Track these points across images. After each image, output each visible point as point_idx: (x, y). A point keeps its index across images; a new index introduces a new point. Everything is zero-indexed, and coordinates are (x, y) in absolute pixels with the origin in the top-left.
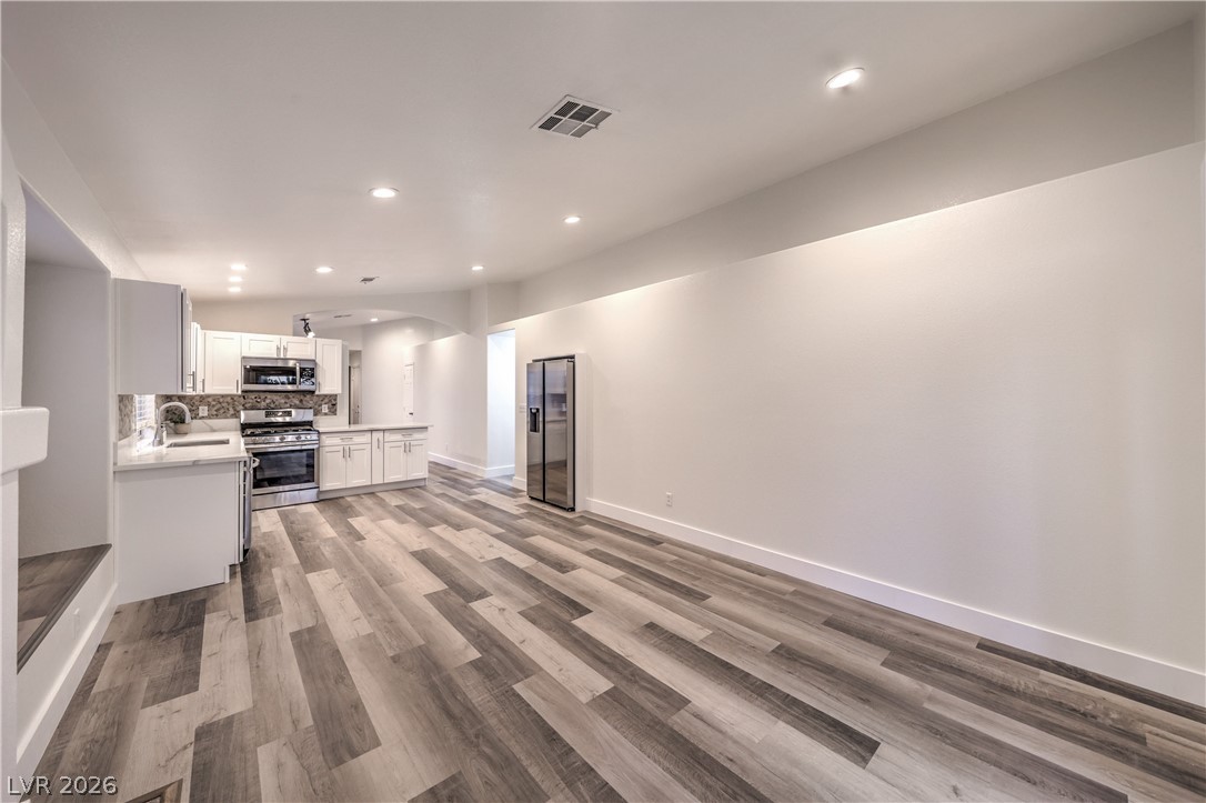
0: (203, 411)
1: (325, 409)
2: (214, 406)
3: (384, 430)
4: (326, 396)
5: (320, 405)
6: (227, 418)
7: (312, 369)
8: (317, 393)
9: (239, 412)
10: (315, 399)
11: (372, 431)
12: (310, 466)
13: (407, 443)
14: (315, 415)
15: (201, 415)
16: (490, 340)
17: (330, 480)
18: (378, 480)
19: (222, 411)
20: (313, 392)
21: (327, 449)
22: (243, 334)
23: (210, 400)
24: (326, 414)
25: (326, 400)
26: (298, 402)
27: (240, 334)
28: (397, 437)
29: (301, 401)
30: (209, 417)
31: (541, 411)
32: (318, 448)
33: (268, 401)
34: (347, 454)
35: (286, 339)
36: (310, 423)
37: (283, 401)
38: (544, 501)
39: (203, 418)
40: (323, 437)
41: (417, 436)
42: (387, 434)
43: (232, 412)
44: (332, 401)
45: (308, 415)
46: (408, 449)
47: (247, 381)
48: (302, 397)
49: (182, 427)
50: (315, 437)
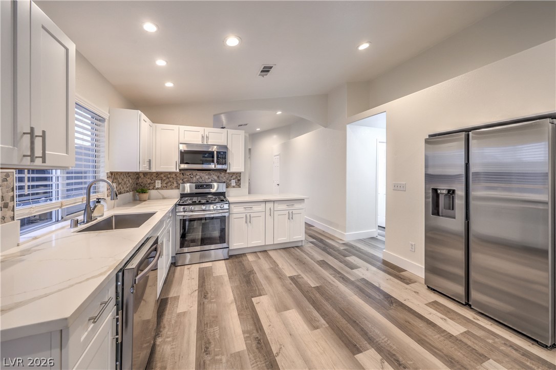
0: (158, 184)
1: (233, 183)
2: (164, 180)
3: (274, 201)
4: (234, 173)
5: (230, 180)
6: (172, 189)
7: (225, 153)
8: (228, 171)
9: (179, 185)
10: (227, 176)
11: (266, 202)
12: (223, 231)
13: (290, 211)
14: (227, 187)
15: (156, 187)
16: (349, 128)
17: (236, 242)
18: (269, 242)
19: (169, 184)
20: (226, 170)
21: (235, 216)
22: (180, 126)
23: (162, 176)
24: (234, 187)
25: (234, 177)
26: (216, 178)
27: (178, 126)
28: (283, 207)
29: (218, 177)
30: (162, 188)
31: (460, 192)
32: (229, 216)
33: (198, 177)
34: (248, 220)
35: (208, 130)
36: (223, 194)
37: (207, 177)
38: (467, 305)
39: (158, 189)
40: (232, 206)
41: (297, 206)
42: (276, 205)
43: (175, 185)
44: (237, 176)
45: (222, 188)
46: (291, 217)
47: (182, 162)
48: (219, 174)
49: (144, 196)
50: (226, 206)
